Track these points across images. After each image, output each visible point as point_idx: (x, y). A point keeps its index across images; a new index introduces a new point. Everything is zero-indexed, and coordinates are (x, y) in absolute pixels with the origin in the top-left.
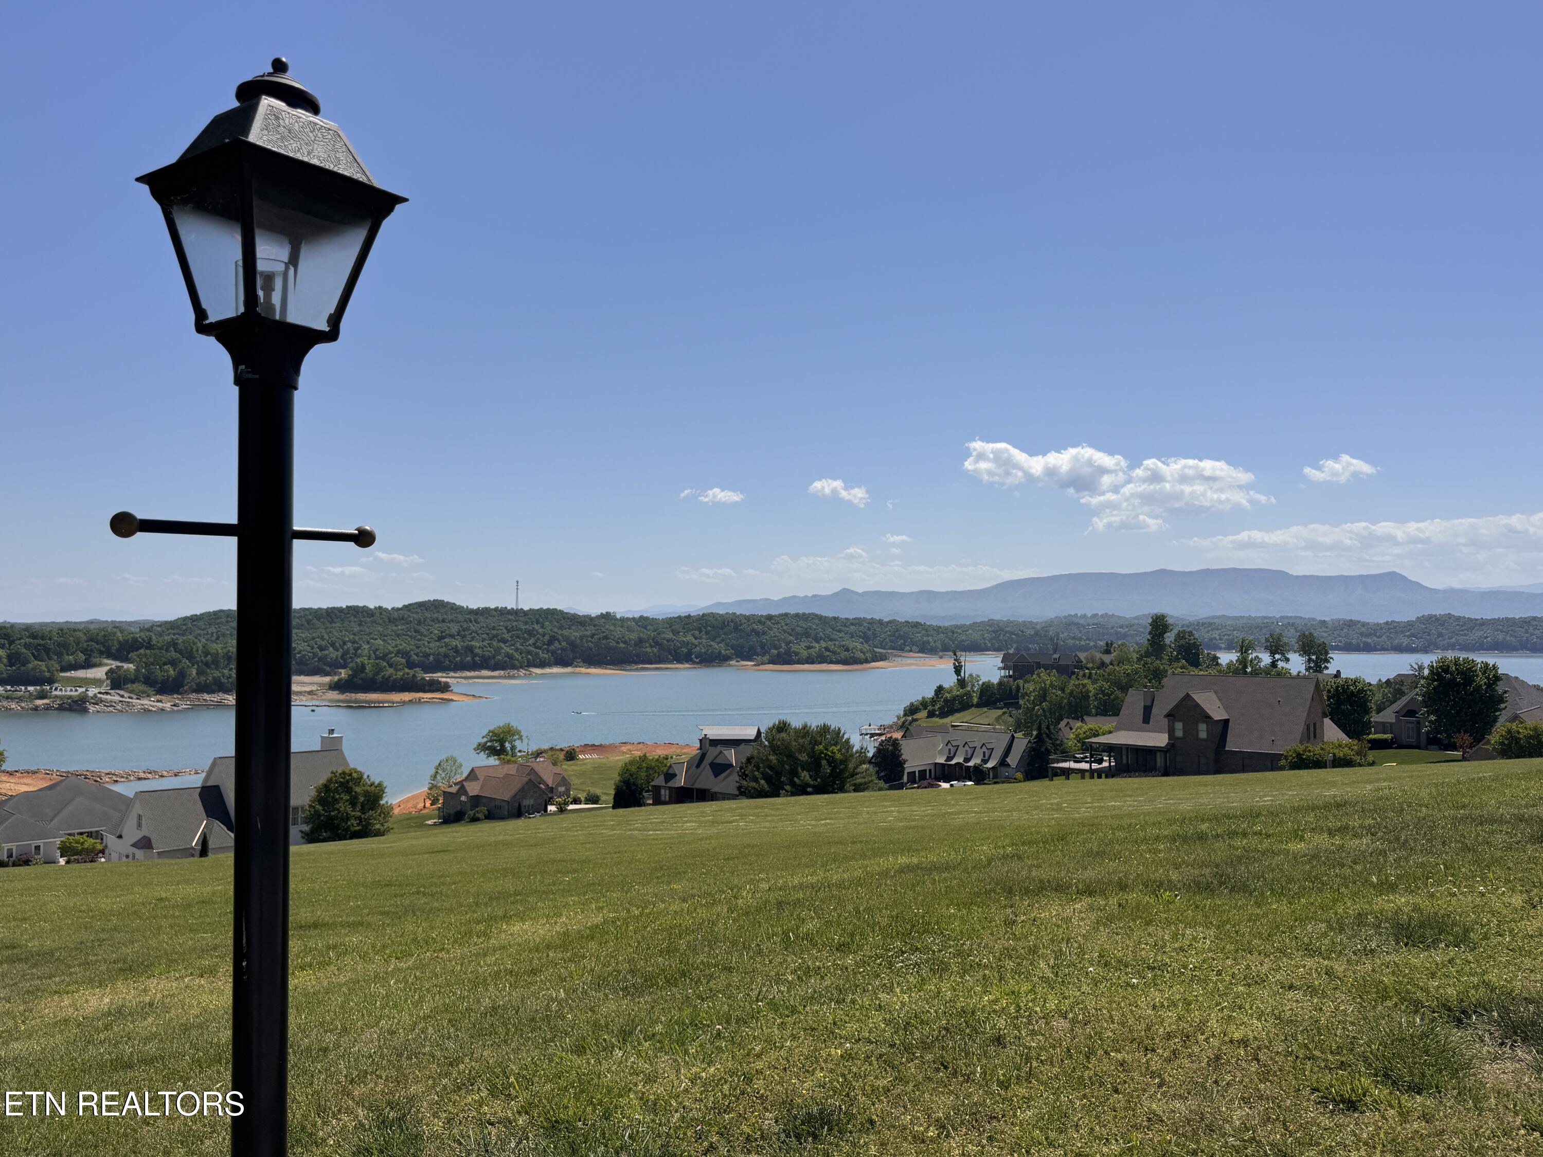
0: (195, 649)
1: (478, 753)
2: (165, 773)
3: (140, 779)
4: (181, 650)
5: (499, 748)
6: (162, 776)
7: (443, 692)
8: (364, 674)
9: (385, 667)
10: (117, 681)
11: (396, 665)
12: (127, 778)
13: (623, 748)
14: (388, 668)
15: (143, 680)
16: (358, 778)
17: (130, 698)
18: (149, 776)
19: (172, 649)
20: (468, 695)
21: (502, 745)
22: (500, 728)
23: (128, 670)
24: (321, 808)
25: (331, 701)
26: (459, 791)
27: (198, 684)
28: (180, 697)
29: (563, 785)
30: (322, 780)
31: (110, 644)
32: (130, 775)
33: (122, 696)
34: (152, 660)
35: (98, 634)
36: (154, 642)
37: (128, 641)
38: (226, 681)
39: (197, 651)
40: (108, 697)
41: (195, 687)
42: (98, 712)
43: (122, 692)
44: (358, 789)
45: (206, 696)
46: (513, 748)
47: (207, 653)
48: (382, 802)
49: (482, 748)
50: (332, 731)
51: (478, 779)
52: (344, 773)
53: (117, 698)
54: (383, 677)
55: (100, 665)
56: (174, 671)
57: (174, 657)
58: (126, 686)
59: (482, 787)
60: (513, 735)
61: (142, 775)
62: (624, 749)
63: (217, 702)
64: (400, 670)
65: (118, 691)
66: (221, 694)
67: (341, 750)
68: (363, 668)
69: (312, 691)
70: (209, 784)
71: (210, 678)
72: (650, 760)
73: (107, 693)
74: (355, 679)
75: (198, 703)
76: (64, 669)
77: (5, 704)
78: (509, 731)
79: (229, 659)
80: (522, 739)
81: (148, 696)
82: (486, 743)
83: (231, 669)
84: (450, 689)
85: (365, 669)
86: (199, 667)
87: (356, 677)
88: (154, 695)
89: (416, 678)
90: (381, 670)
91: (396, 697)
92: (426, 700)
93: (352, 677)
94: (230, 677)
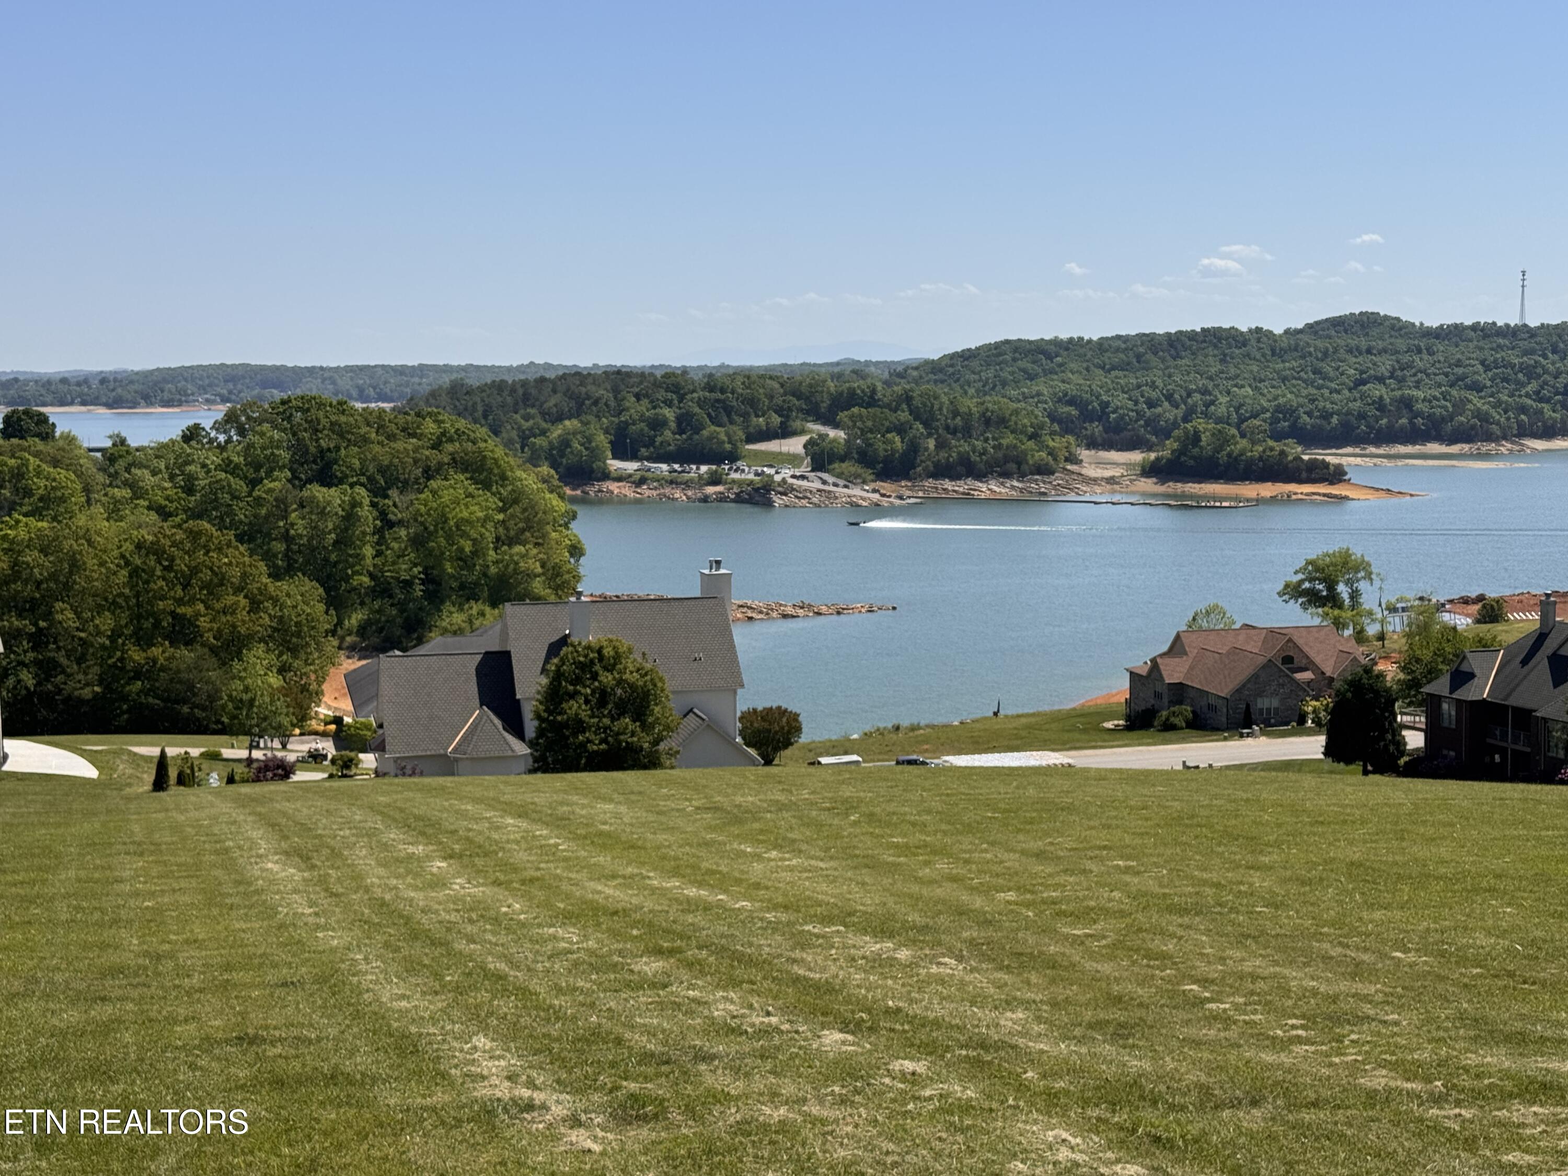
0: (936, 407)
1: (1287, 602)
2: (824, 609)
3: (785, 616)
4: (917, 407)
5: (1324, 593)
6: (819, 614)
7: (1332, 483)
8: (1197, 450)
9: (1233, 436)
10: (821, 458)
11: (1253, 433)
12: (767, 614)
14: (1238, 439)
15: (856, 456)
16: (613, 659)
17: (835, 485)
18: (801, 612)
19: (904, 406)
20: (1377, 490)
21: (1331, 587)
22: (1329, 555)
23: (834, 440)
25: (1144, 494)
27: (937, 465)
28: (909, 484)
31: (819, 399)
32: (772, 610)
33: (824, 482)
34: (869, 424)
35: (801, 383)
36: (879, 395)
37: (841, 394)
38: (978, 459)
39: (940, 409)
40: (804, 483)
41: (932, 468)
42: (786, 506)
43: (825, 476)
44: (612, 678)
45: (948, 484)
46: (1355, 595)
47: (956, 413)
49: (1293, 591)
51: (1186, 653)
53: (818, 485)
54: (1229, 455)
55: (802, 432)
56: (902, 442)
57: (902, 419)
58: (831, 467)
60: (1357, 571)
61: (790, 610)
63: (964, 493)
64: (1260, 441)
65: (819, 474)
66: (969, 481)
68: (1196, 438)
69: (1112, 478)
71: (954, 455)
73: (803, 477)
74: (1183, 459)
75: (935, 495)
76: (751, 439)
77: (667, 491)
78: (1345, 564)
79: (987, 422)
80: (1371, 579)
81: (864, 482)
82: (1302, 582)
83: (986, 440)
84: (1346, 477)
85: (1200, 440)
86: (939, 436)
87: (1185, 455)
88: (873, 481)
89: (1287, 456)
90: (1227, 442)
91: (1250, 490)
92: (1300, 496)
93: (1181, 453)
94: (984, 452)
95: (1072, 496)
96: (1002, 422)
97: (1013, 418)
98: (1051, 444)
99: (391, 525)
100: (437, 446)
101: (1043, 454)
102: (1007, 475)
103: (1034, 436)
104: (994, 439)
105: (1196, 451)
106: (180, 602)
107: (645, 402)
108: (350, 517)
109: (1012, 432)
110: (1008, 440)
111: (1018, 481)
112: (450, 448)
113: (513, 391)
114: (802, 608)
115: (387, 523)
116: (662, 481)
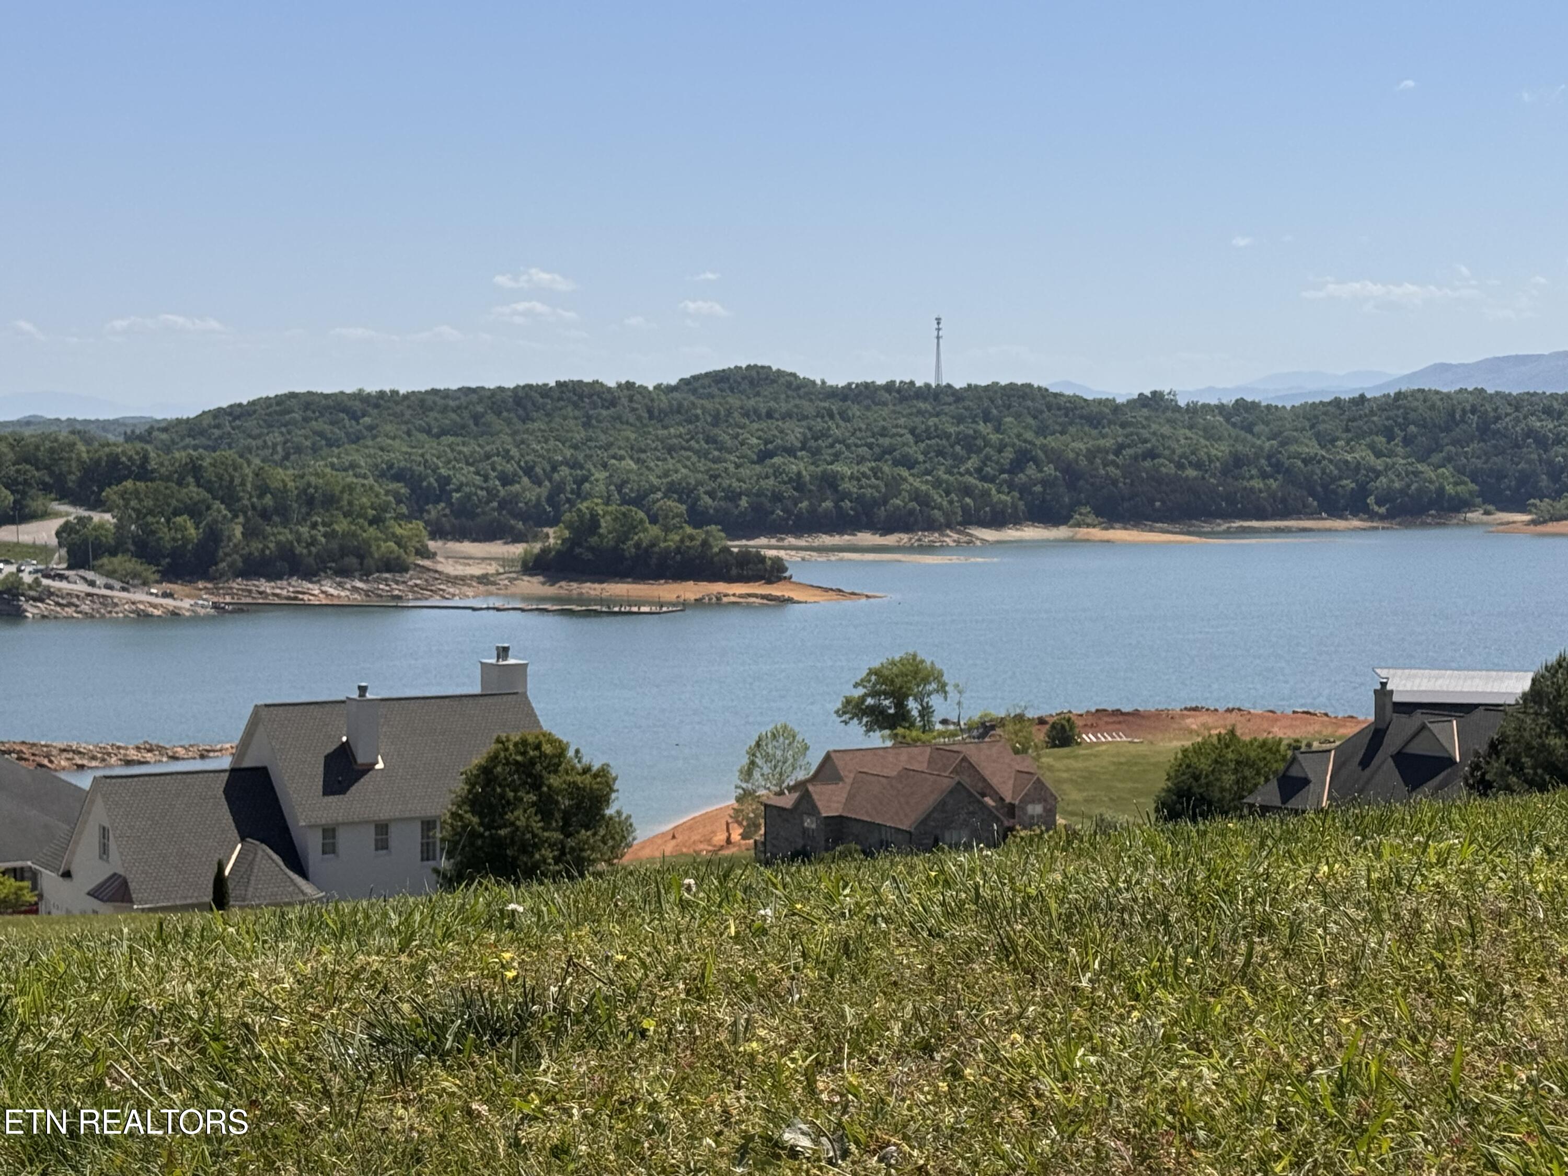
0: (237, 481)
1: (846, 723)
2: (181, 752)
3: (128, 763)
4: (210, 481)
5: (892, 711)
7: (769, 582)
8: (596, 538)
9: (642, 521)
10: (81, 551)
11: (666, 517)
12: (103, 760)
13: (1189, 721)
14: (647, 525)
15: (132, 548)
16: (554, 756)
17: (109, 587)
19: (190, 479)
20: (826, 590)
21: (900, 705)
22: (893, 663)
23: (101, 526)
24: (475, 820)
25: (526, 598)
26: (798, 802)
27: (247, 559)
28: (210, 585)
29: (1039, 801)
30: (477, 760)
31: (64, 469)
32: (109, 754)
33: (92, 583)
34: (149, 503)
35: (39, 449)
36: (153, 465)
37: (99, 461)
38: (305, 551)
39: (243, 484)
40: (64, 585)
41: (240, 564)
42: (44, 616)
43: (90, 575)
44: (554, 781)
45: (266, 586)
46: (926, 712)
47: (263, 490)
48: (610, 811)
49: (854, 708)
50: (503, 652)
51: (840, 779)
52: (524, 742)
53: (82, 587)
54: (638, 545)
55: (45, 514)
56: (197, 528)
57: (196, 498)
58: (99, 562)
59: (851, 797)
60: (926, 681)
61: (133, 754)
62: (1193, 722)
63: (289, 598)
64: (675, 529)
65: (82, 572)
66: (294, 581)
67: (525, 694)
68: (593, 523)
69: (484, 576)
70: (247, 763)
71: (272, 545)
72: (1245, 745)
73: (60, 576)
74: (578, 550)
75: (249, 600)
78: (916, 672)
79: (310, 502)
80: (945, 692)
81: (145, 583)
82: (863, 698)
83: (314, 526)
84: (787, 574)
85: (599, 526)
86: (247, 519)
87: (580, 545)
88: (157, 582)
89: (711, 547)
90: (633, 528)
91: (669, 591)
92: (733, 599)
93: (572, 544)
94: (313, 542)
95: (436, 601)
96: (330, 501)
97: (346, 496)
98: (399, 531)
101: (391, 544)
102: (344, 572)
103: (376, 521)
104: (324, 524)
105: (594, 540)
109: (345, 516)
110: (342, 526)
111: (361, 580)
114: (150, 751)
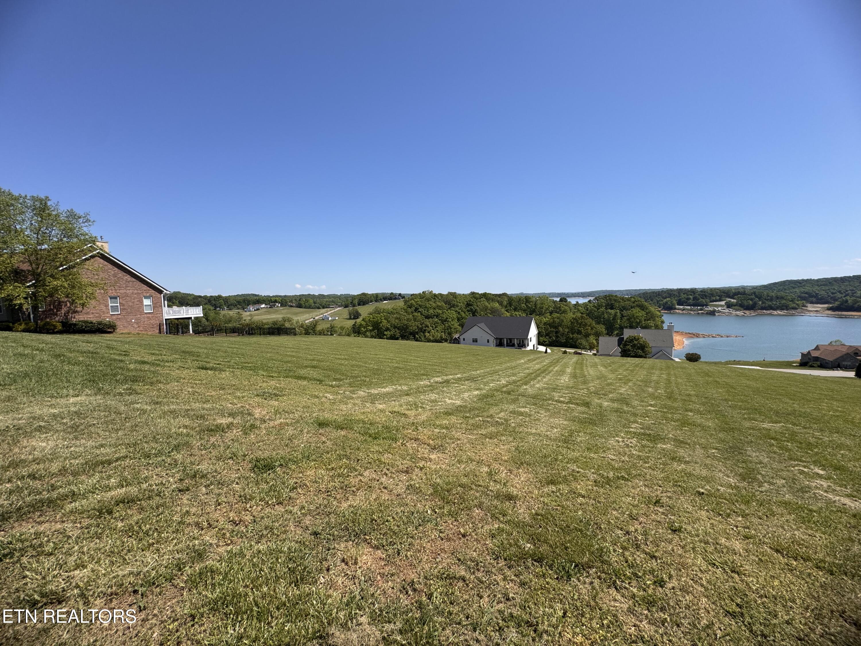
0: (762, 295)
4: (757, 295)
6: (722, 337)
10: (729, 306)
15: (739, 305)
17: (732, 311)
19: (754, 295)
23: (733, 302)
25: (827, 314)
26: (809, 354)
27: (762, 307)
31: (730, 293)
33: (730, 311)
34: (743, 298)
35: (725, 291)
36: (747, 292)
37: (736, 292)
38: (774, 306)
39: (764, 295)
40: (724, 311)
41: (760, 308)
42: (719, 315)
43: (730, 309)
45: (765, 311)
47: (768, 296)
51: (819, 350)
53: (728, 311)
55: (725, 300)
56: (752, 302)
58: (732, 307)
59: (821, 354)
61: (714, 336)
63: (769, 313)
65: (728, 309)
66: (771, 311)
68: (847, 301)
69: (817, 310)
73: (724, 309)
74: (841, 306)
76: (711, 302)
77: (690, 312)
79: (778, 298)
81: (741, 311)
83: (777, 302)
86: (763, 301)
88: (743, 310)
90: (858, 302)
94: (776, 304)
95: (803, 315)
96: (782, 298)
97: (786, 297)
98: (798, 303)
99: (623, 316)
100: (634, 303)
101: (795, 305)
102: (783, 309)
104: (779, 301)
105: (846, 304)
106: (579, 327)
107: (685, 295)
108: (615, 315)
110: (784, 301)
111: (786, 311)
112: (636, 303)
113: (656, 293)
114: (718, 335)
115: (622, 316)
116: (688, 310)
